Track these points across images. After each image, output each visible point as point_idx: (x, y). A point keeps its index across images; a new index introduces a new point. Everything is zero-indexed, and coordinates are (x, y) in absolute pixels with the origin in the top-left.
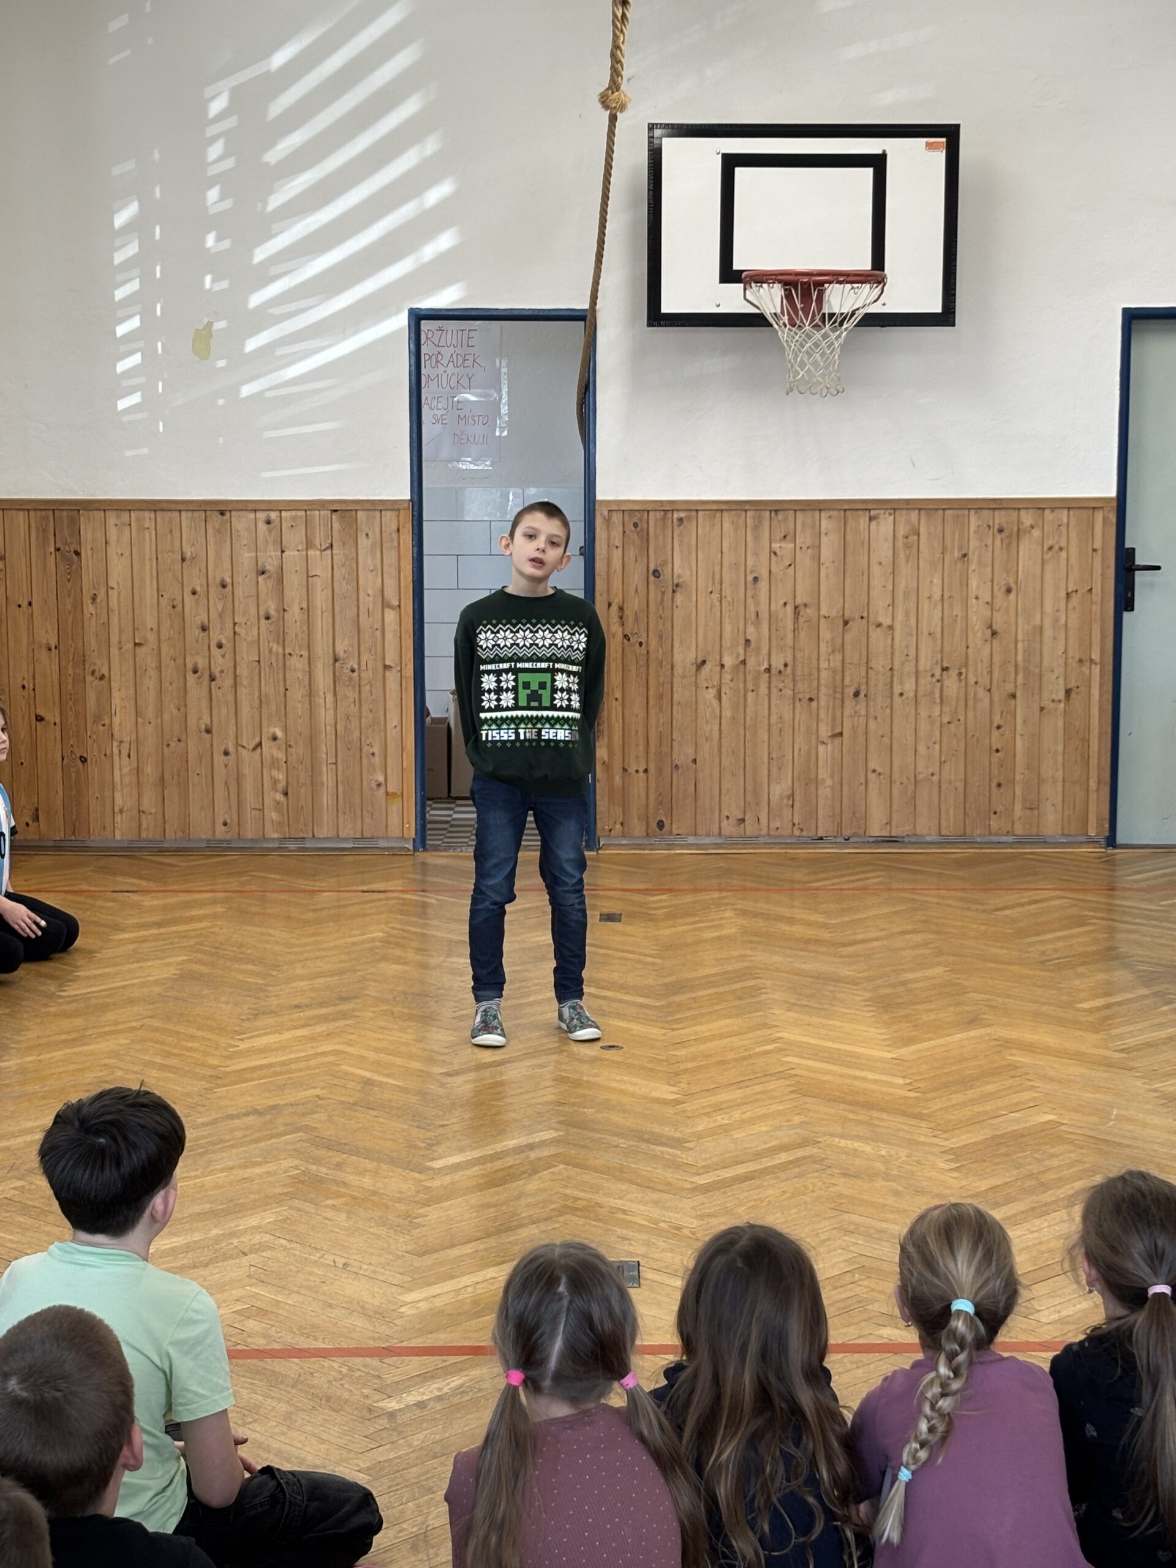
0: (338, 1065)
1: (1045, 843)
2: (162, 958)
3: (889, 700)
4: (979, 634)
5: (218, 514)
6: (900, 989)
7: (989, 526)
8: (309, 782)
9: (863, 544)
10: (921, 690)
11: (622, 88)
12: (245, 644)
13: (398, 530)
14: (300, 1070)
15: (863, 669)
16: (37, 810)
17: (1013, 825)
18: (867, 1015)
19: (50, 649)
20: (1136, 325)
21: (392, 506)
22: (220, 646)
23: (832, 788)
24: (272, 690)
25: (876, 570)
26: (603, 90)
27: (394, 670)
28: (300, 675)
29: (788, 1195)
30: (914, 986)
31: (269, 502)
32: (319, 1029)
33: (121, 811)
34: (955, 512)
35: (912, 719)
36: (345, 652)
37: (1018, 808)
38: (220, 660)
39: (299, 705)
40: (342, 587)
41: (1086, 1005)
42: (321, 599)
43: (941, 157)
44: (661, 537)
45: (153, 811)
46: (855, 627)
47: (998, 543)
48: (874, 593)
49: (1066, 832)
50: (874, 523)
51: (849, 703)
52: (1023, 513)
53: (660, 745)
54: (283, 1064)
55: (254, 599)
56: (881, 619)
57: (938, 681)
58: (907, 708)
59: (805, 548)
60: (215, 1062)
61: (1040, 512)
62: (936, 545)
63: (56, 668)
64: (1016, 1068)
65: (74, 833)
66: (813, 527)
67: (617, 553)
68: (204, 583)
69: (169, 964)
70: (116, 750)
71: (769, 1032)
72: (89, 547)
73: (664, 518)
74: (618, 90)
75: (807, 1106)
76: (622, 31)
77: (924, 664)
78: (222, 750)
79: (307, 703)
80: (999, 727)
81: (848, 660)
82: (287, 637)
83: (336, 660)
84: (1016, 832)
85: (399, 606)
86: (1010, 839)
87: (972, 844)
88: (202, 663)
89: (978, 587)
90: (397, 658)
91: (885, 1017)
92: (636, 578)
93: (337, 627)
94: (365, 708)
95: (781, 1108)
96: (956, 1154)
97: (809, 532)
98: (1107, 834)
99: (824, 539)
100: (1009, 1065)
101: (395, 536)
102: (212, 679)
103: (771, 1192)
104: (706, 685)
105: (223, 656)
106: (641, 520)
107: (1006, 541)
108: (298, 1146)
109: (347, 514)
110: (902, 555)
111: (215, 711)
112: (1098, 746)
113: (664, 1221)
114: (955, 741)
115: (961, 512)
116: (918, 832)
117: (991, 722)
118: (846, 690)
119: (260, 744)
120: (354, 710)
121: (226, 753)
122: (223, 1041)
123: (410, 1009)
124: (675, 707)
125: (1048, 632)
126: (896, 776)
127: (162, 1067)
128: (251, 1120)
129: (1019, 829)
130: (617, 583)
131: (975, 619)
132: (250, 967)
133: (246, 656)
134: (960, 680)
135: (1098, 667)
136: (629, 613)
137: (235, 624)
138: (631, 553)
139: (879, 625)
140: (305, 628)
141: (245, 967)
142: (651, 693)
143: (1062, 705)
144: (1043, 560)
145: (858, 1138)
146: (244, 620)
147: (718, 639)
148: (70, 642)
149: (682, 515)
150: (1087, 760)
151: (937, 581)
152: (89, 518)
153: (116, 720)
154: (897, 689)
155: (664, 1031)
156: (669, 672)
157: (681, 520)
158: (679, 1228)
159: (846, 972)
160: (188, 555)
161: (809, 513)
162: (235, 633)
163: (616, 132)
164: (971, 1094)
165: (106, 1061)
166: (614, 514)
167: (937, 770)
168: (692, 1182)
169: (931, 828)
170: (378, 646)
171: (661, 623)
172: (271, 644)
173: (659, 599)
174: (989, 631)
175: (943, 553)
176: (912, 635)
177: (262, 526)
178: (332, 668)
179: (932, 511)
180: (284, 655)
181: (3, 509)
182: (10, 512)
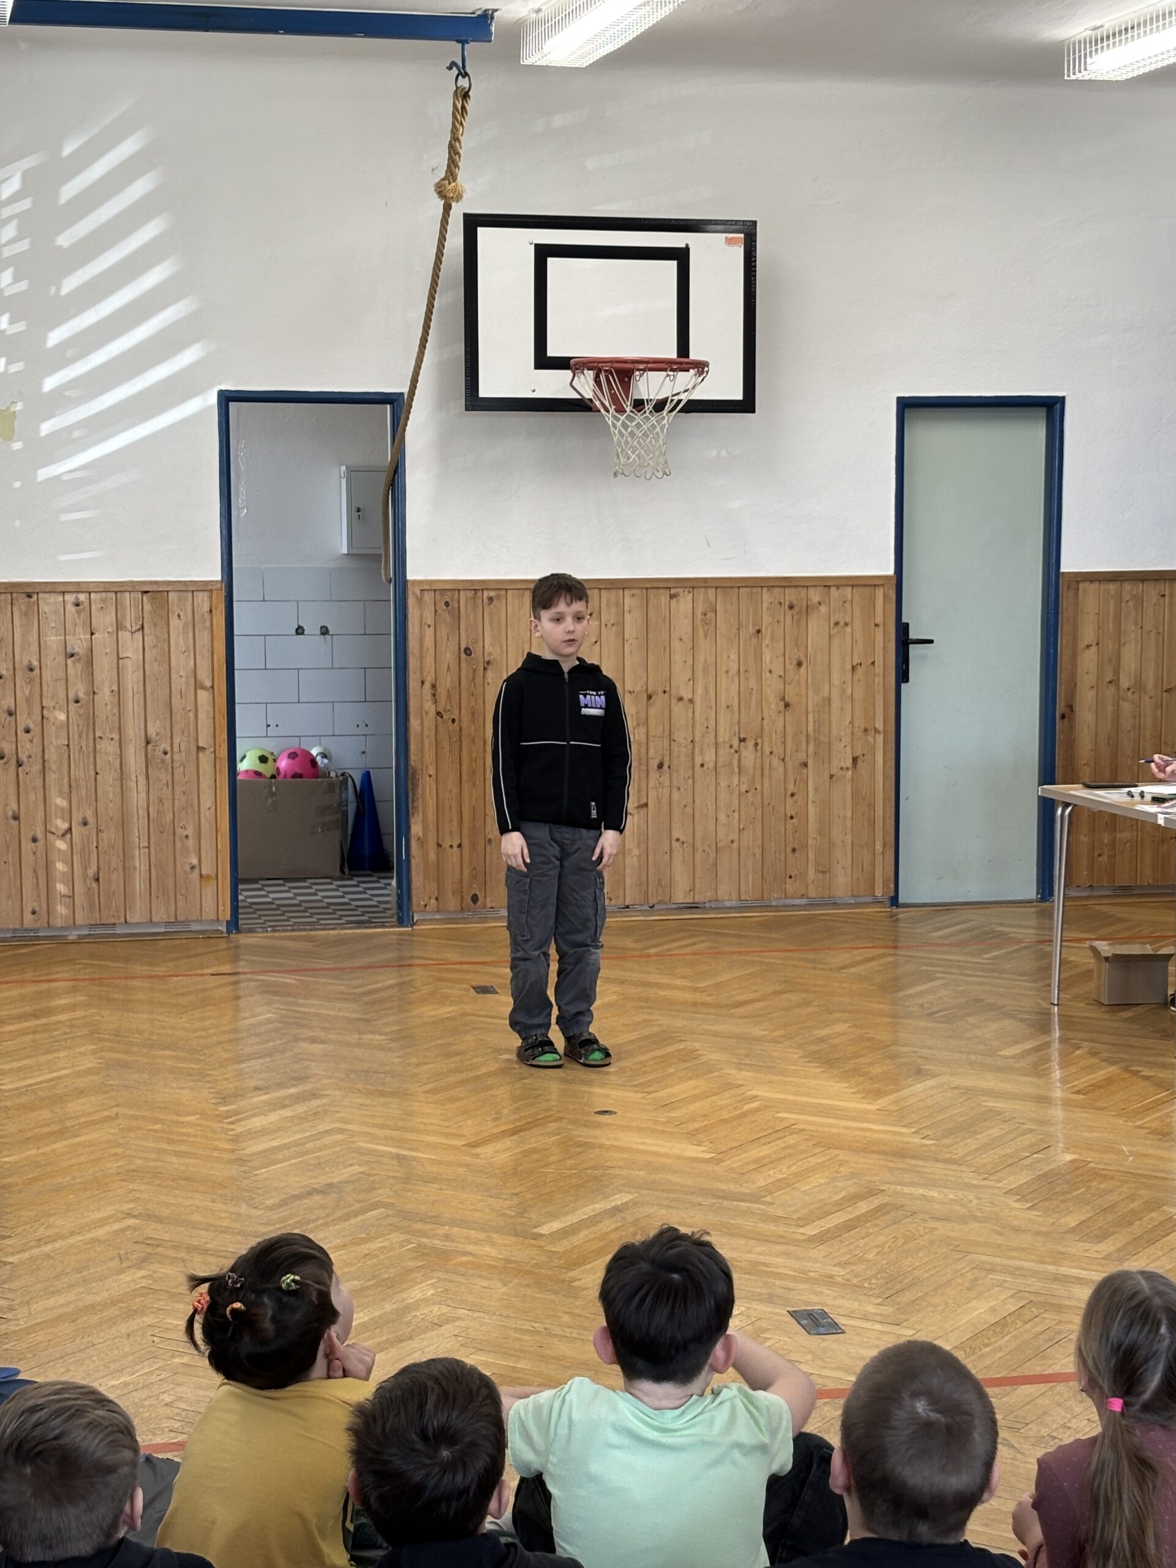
0: (354, 1142)
1: (835, 905)
2: (70, 1048)
3: (691, 772)
4: (773, 707)
5: (24, 596)
6: (823, 1046)
7: (781, 603)
8: (121, 868)
9: (664, 620)
10: (720, 761)
11: (459, 179)
12: (53, 728)
13: (211, 611)
14: (320, 1149)
15: (666, 742)
17: (807, 886)
18: (819, 1070)
20: (908, 413)
21: (205, 587)
22: (27, 731)
23: (639, 857)
24: (82, 775)
25: (676, 644)
26: (438, 180)
27: (207, 752)
28: (111, 759)
29: (900, 1242)
30: (836, 1041)
31: (79, 583)
32: (300, 1109)
34: (749, 589)
35: (712, 789)
36: (157, 734)
37: (811, 872)
38: (28, 745)
39: (111, 789)
40: (152, 668)
41: (1006, 1052)
42: (132, 679)
43: (739, 252)
44: (472, 617)
46: (659, 700)
47: (789, 619)
48: (677, 667)
49: (855, 893)
50: (674, 600)
51: (654, 775)
52: (811, 591)
53: (474, 820)
54: (296, 1144)
55: (62, 684)
56: (682, 693)
57: (736, 752)
58: (708, 779)
59: (610, 625)
60: (228, 1146)
61: (826, 589)
62: (732, 621)
64: (1000, 1113)
66: (617, 605)
67: (429, 633)
68: (11, 665)
69: (83, 1054)
71: (740, 1091)
73: (474, 598)
74: (455, 180)
75: (841, 1157)
76: (461, 124)
77: (723, 735)
78: (30, 837)
79: (119, 785)
80: (793, 795)
81: (652, 733)
82: (97, 720)
83: (148, 743)
84: (810, 896)
85: (213, 687)
86: (803, 901)
87: (769, 907)
88: (8, 748)
89: (771, 662)
90: (211, 742)
91: (836, 1072)
92: (449, 656)
93: (148, 709)
94: (178, 790)
95: (819, 1160)
96: (1019, 1193)
97: (613, 610)
98: (892, 894)
99: (627, 616)
100: (990, 1111)
101: (207, 616)
102: (20, 765)
103: (882, 1239)
105: (31, 741)
106: (452, 599)
107: (796, 617)
108: (390, 1220)
109: (159, 595)
110: (701, 631)
111: (22, 796)
112: (881, 810)
113: (810, 1271)
114: (752, 810)
115: (754, 590)
116: (720, 898)
117: (786, 790)
118: (651, 762)
119: (70, 829)
120: (167, 792)
121: (35, 840)
122: (215, 1125)
123: (372, 1085)
125: (836, 703)
126: (698, 844)
127: (177, 1154)
128: (317, 1198)
129: (812, 894)
130: (429, 661)
131: (769, 691)
132: (169, 1053)
133: (55, 741)
134: (756, 750)
135: (882, 735)
136: (442, 691)
137: (43, 708)
138: (443, 631)
139: (681, 699)
140: (116, 711)
141: (162, 1053)
142: (465, 768)
143: (850, 772)
144: (830, 637)
145: (913, 1184)
146: (53, 704)
149: (492, 594)
150: (872, 825)
151: (734, 656)
154: (698, 761)
155: (641, 1095)
156: (481, 749)
157: (491, 599)
158: (831, 1277)
159: (757, 1031)
161: (614, 592)
162: (43, 717)
163: (450, 220)
164: (982, 1138)
165: (113, 1151)
166: (426, 593)
167: (736, 838)
168: (803, 1234)
169: (730, 893)
170: (191, 727)
171: (473, 699)
172: (81, 727)
173: (471, 676)
174: (782, 703)
175: (738, 629)
176: (711, 708)
177: (71, 608)
178: (144, 750)
179: (729, 589)
180: (94, 739)
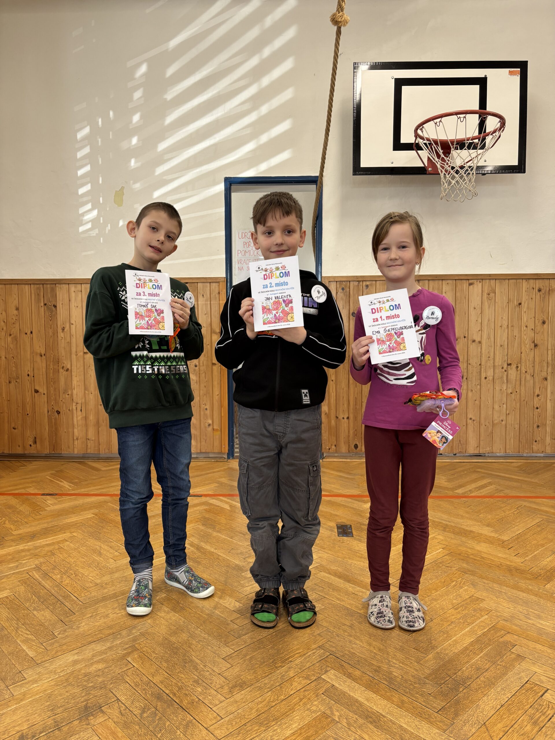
3: (479, 381)
4: (527, 346)
7: (533, 288)
9: (465, 298)
10: (496, 376)
11: (345, 8)
13: (219, 293)
15: (465, 365)
16: (35, 438)
17: (545, 448)
19: (41, 356)
21: (216, 280)
25: (472, 311)
27: (217, 366)
33: (77, 439)
34: (515, 281)
35: (491, 391)
37: (548, 439)
44: (357, 295)
45: (93, 439)
46: (461, 342)
47: (538, 297)
48: (471, 324)
50: (471, 286)
52: (552, 281)
53: (356, 405)
56: (475, 338)
57: (506, 371)
58: (489, 385)
62: (504, 298)
63: (44, 365)
65: (54, 450)
70: (74, 408)
72: (61, 303)
73: (358, 285)
74: (342, 11)
77: (498, 362)
80: (538, 396)
86: (542, 455)
87: (521, 457)
89: (527, 321)
94: (202, 385)
101: (217, 296)
106: (346, 286)
107: (542, 296)
109: (193, 285)
110: (486, 304)
114: (514, 403)
115: (518, 281)
116: (494, 451)
117: (534, 393)
126: (482, 421)
129: (548, 451)
131: (525, 337)
134: (517, 371)
139: (474, 341)
148: (51, 352)
149: (368, 283)
151: (505, 318)
152: (61, 288)
153: (75, 392)
154: (483, 375)
157: (367, 286)
161: (436, 282)
166: (332, 283)
167: (504, 419)
169: (500, 449)
170: (209, 353)
174: (533, 344)
175: (508, 303)
176: (491, 346)
179: (503, 281)
181: (18, 284)
182: (21, 285)
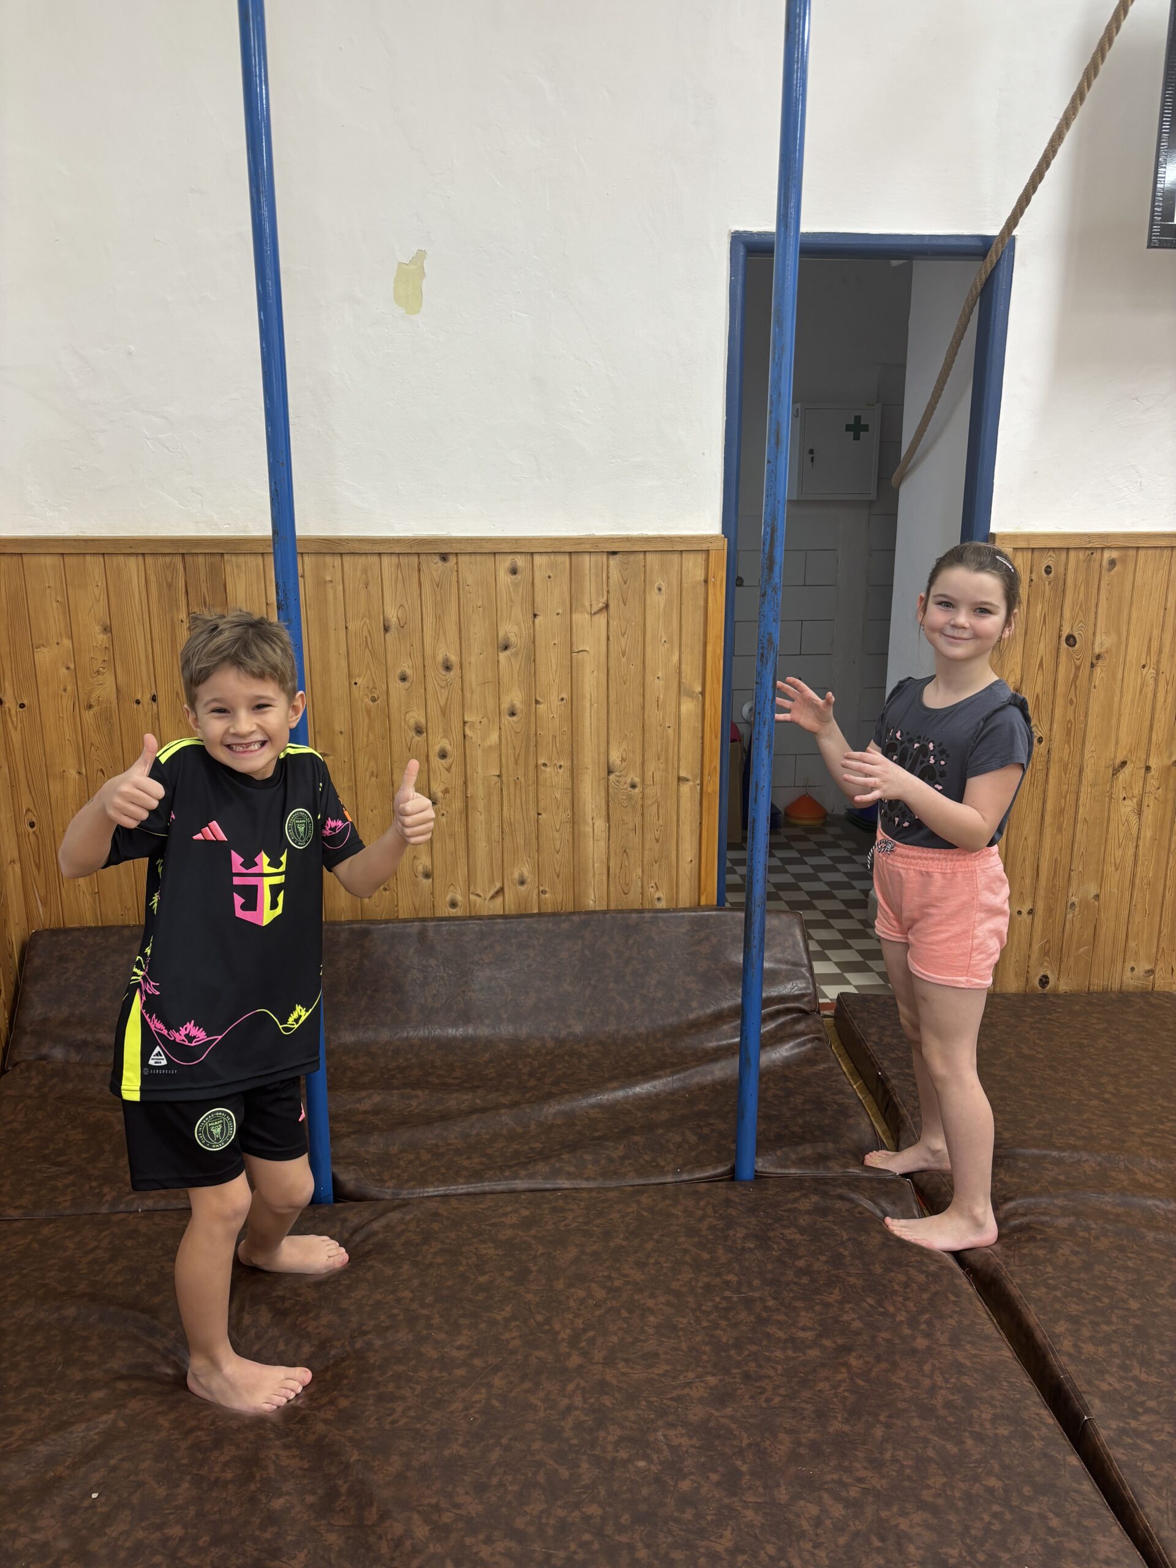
5: (437, 559)
12: (480, 752)
13: (706, 581)
22: (443, 755)
24: (519, 817)
27: (692, 784)
28: (558, 796)
31: (517, 540)
36: (623, 760)
38: (443, 774)
39: (557, 835)
40: (621, 666)
42: (590, 682)
44: (1082, 591)
53: (1055, 878)
55: (492, 687)
68: (419, 664)
73: (1088, 561)
78: (447, 900)
79: (568, 830)
82: (541, 741)
83: (610, 772)
85: (703, 693)
90: (698, 769)
92: (1043, 649)
93: (612, 725)
94: (649, 836)
101: (701, 589)
104: (1124, 795)
105: (448, 770)
106: (1058, 562)
109: (632, 558)
111: (437, 846)
119: (500, 891)
120: (636, 839)
121: (453, 905)
124: (1079, 826)
133: (484, 770)
137: (465, 723)
138: (1039, 610)
140: (567, 727)
142: (1049, 806)
146: (479, 718)
147: (1146, 730)
149: (1115, 554)
156: (1075, 780)
157: (1112, 563)
160: (394, 621)
162: (465, 736)
166: (1019, 554)
170: (671, 752)
171: (1071, 709)
172: (517, 751)
173: (1072, 677)
177: (504, 578)
178: (603, 783)
180: (537, 766)
181: (103, 554)
182: (115, 559)
